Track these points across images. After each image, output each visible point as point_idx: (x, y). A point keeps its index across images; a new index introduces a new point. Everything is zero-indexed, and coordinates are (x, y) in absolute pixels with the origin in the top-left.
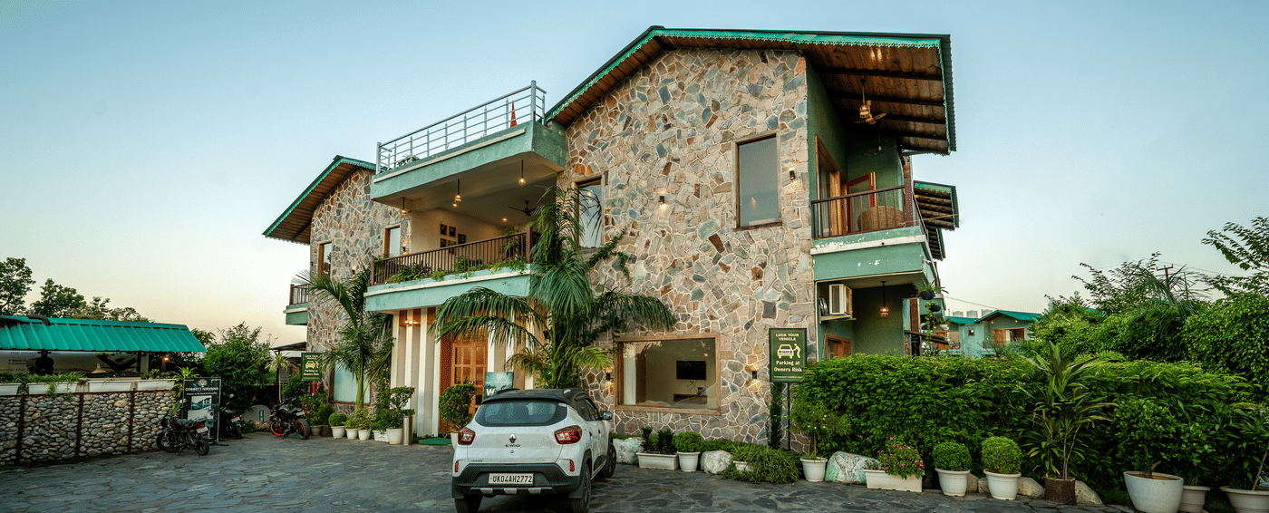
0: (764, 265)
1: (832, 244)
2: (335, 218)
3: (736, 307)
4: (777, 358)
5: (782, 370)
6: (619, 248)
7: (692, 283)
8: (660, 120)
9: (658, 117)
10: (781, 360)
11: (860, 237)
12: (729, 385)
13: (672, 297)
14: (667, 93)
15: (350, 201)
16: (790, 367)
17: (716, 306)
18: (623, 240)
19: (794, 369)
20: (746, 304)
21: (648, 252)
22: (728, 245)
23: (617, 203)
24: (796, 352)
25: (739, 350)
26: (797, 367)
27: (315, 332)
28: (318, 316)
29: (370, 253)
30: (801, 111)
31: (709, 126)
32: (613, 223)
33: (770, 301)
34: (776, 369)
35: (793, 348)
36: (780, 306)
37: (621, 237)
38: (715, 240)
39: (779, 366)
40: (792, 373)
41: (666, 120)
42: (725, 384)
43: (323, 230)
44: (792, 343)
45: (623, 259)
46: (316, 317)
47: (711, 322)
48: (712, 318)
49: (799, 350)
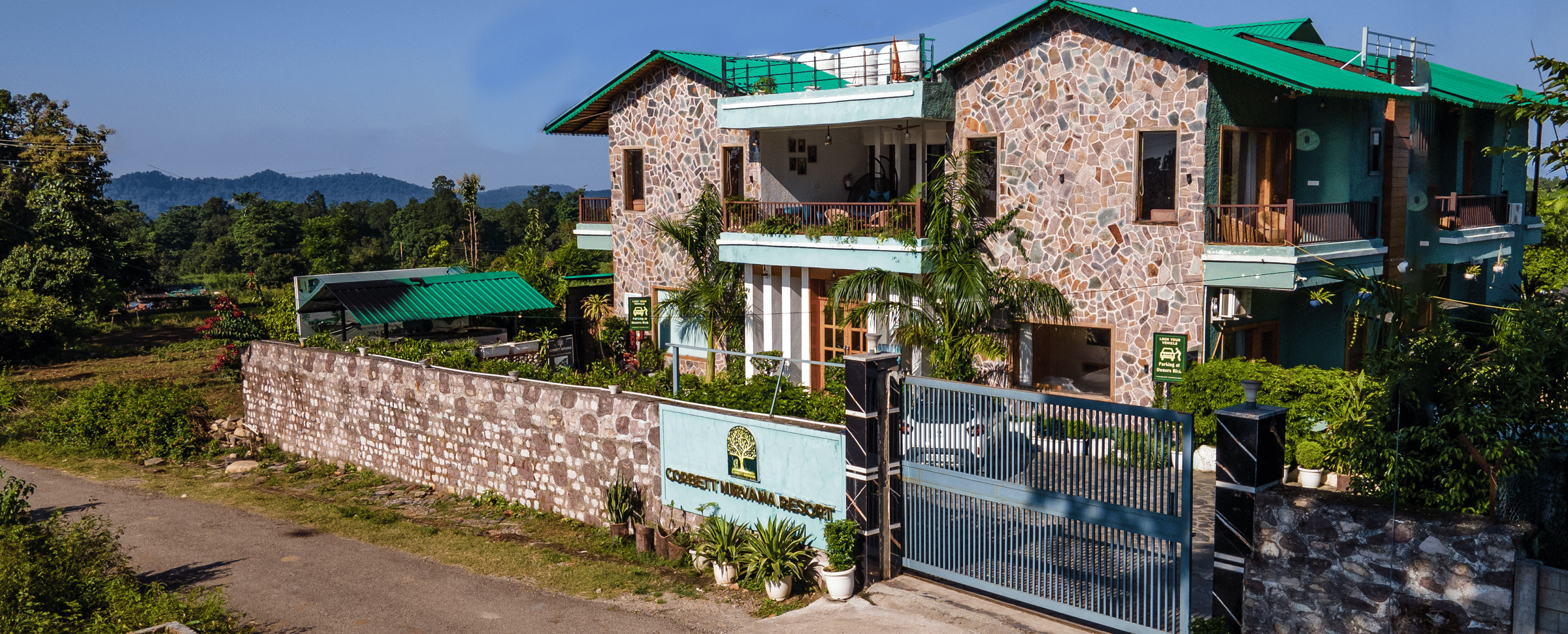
0: (1159, 263)
1: (1221, 252)
2: (646, 119)
3: (1132, 300)
4: (1160, 360)
5: (1164, 370)
6: (1016, 222)
7: (1090, 272)
8: (1062, 87)
9: (1060, 84)
10: (1163, 362)
11: (1246, 249)
12: (1122, 376)
13: (1070, 282)
14: (1070, 59)
15: (667, 101)
16: (1171, 368)
17: (1113, 297)
18: (1019, 214)
19: (1175, 371)
20: (1141, 300)
21: (1046, 232)
22: (1126, 237)
23: (1014, 172)
24: (1177, 355)
25: (1134, 343)
26: (1178, 368)
27: (626, 264)
28: (629, 244)
29: (702, 175)
30: (1200, 115)
31: (1112, 107)
32: (1009, 193)
33: (1164, 299)
34: (1158, 370)
35: (1175, 351)
36: (1173, 305)
37: (1017, 211)
38: (1114, 229)
39: (1161, 367)
40: (1172, 374)
41: (1068, 89)
42: (1119, 374)
43: (627, 130)
44: (1174, 347)
45: (1019, 235)
46: (625, 245)
47: (1108, 312)
48: (1109, 308)
49: (1180, 353)
